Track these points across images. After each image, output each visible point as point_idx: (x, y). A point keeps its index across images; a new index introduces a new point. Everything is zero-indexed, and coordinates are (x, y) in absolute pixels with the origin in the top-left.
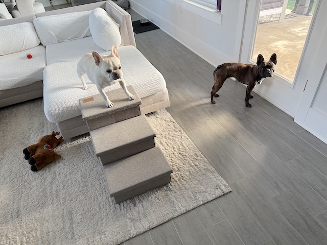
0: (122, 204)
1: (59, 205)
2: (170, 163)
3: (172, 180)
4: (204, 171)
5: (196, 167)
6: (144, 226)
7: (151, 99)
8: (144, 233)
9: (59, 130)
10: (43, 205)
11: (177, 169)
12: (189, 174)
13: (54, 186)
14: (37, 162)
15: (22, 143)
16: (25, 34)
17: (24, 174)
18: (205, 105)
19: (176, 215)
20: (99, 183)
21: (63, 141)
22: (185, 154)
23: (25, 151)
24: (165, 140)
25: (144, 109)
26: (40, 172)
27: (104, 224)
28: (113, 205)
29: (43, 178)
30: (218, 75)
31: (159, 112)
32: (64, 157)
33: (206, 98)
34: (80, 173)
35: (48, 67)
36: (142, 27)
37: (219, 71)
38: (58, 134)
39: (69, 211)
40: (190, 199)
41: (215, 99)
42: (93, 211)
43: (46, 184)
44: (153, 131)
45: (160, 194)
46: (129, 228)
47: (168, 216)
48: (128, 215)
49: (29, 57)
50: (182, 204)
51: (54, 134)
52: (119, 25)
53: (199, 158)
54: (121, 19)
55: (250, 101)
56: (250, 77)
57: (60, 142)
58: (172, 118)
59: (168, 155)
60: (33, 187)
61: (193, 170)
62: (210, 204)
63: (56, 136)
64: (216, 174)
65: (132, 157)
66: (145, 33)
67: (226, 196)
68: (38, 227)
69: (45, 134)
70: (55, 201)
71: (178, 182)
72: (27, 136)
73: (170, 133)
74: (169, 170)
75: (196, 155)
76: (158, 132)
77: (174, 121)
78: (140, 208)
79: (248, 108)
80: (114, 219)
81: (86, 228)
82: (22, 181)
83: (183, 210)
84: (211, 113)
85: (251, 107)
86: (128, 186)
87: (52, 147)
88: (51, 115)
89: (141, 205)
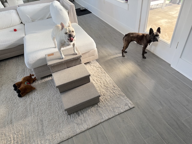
0: (71, 115)
1: (35, 116)
2: (99, 91)
3: (100, 101)
4: (118, 96)
5: (114, 94)
6: (85, 127)
7: (87, 54)
8: (84, 131)
9: (34, 73)
10: (26, 116)
11: (103, 95)
12: (110, 97)
13: (32, 106)
14: (22, 92)
15: (12, 81)
16: (12, 17)
17: (14, 99)
18: (119, 58)
19: (103, 121)
20: (58, 103)
21: (36, 79)
22: (107, 86)
23: (14, 86)
24: (96, 78)
25: (83, 61)
26: (23, 98)
27: (61, 127)
28: (66, 116)
29: (25, 101)
30: (126, 40)
31: (92, 62)
32: (37, 89)
33: (119, 53)
34: (46, 98)
35: (26, 36)
36: (82, 12)
37: (126, 37)
38: (33, 75)
39: (41, 120)
40: (111, 112)
41: (124, 54)
42: (55, 120)
43: (27, 104)
44: (89, 73)
45: (93, 109)
46: (76, 129)
47: (98, 121)
48: (75, 121)
49: (15, 30)
50: (106, 114)
51: (31, 76)
52: (67, 11)
53: (116, 88)
54: (69, 7)
55: (145, 55)
56: (145, 41)
57: (34, 80)
58: (100, 66)
59: (98, 87)
60: (19, 106)
61: (112, 95)
62: (122, 114)
63: (32, 77)
64: (126, 97)
65: (77, 88)
66: (83, 15)
67: (132, 110)
68: (23, 129)
69: (25, 76)
70: (32, 114)
71: (104, 102)
72: (15, 77)
73: (99, 74)
74: (98, 95)
75: (114, 86)
76: (92, 74)
77: (101, 67)
78: (82, 117)
79: (144, 59)
80: (67, 124)
81: (51, 129)
82: (13, 103)
83: (107, 118)
84: (122, 62)
85: (146, 58)
86: (75, 104)
87: (30, 83)
88: (29, 64)
89: (82, 115)
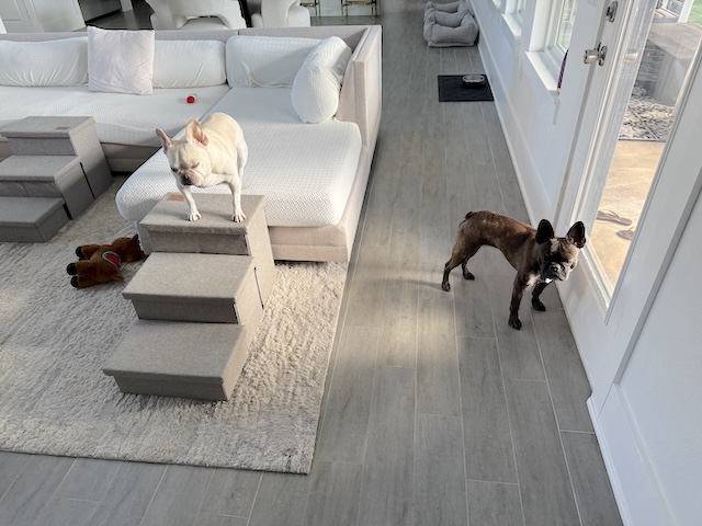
1: (57, 353)
5: (290, 397)
6: (122, 449)
8: (112, 460)
11: (255, 384)
12: (268, 402)
13: (77, 321)
14: (80, 274)
16: (205, 60)
19: (180, 460)
22: (297, 363)
27: (78, 414)
28: (115, 392)
29: (76, 303)
39: (58, 369)
40: (225, 447)
42: (84, 386)
43: (72, 312)
45: (191, 411)
46: (100, 440)
47: (167, 455)
48: (119, 418)
50: (206, 447)
53: (312, 383)
58: (341, 287)
60: (55, 309)
61: (282, 398)
62: (249, 474)
67: (290, 477)
71: (236, 409)
73: (312, 313)
78: (143, 417)
80: (96, 415)
